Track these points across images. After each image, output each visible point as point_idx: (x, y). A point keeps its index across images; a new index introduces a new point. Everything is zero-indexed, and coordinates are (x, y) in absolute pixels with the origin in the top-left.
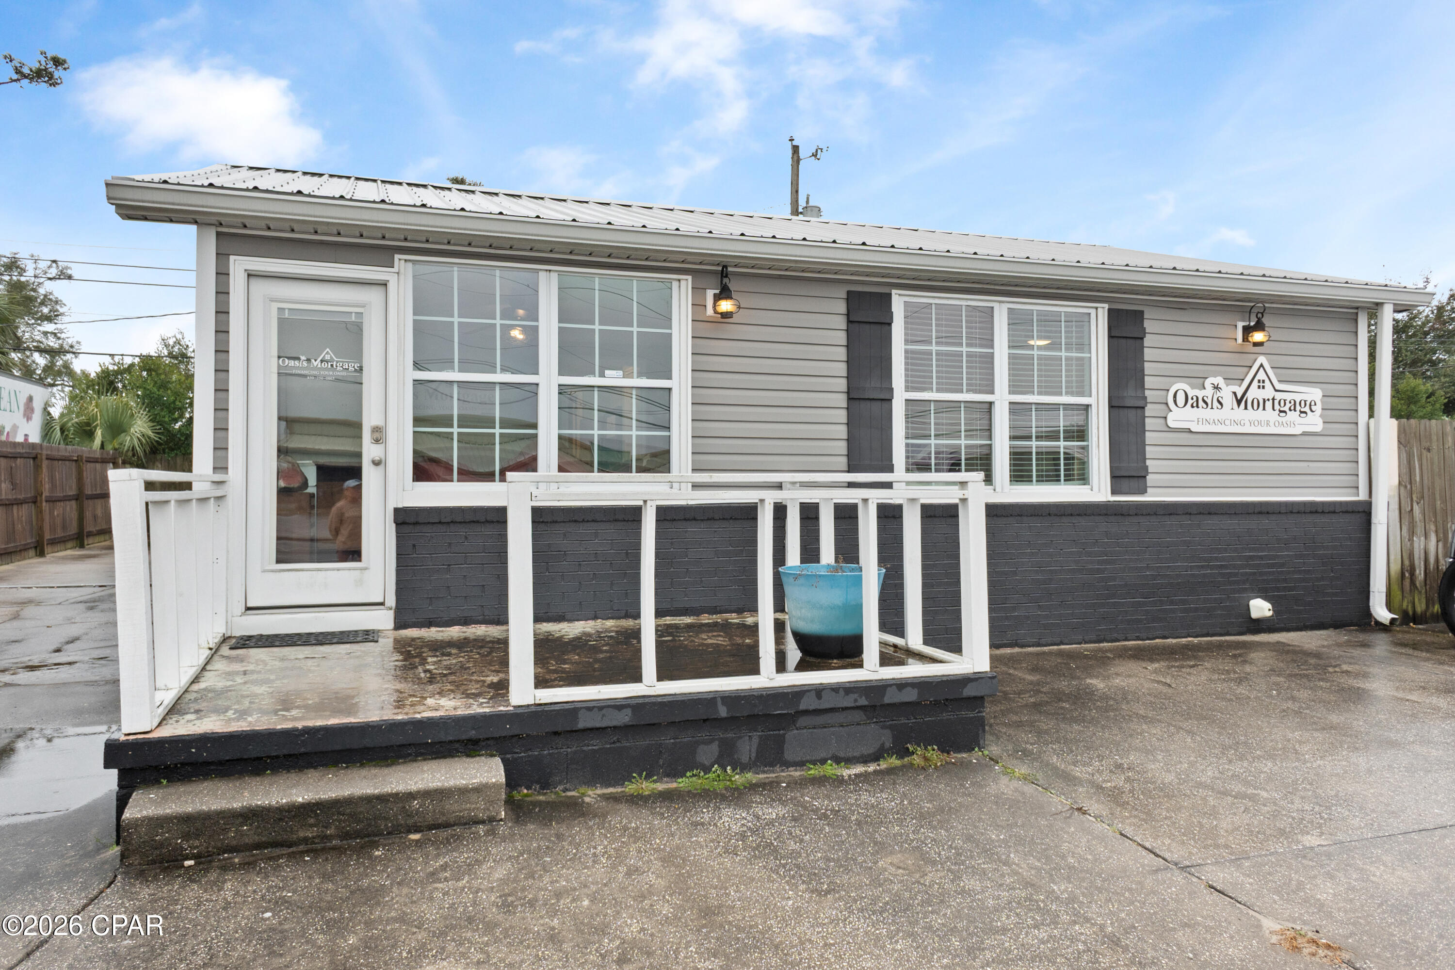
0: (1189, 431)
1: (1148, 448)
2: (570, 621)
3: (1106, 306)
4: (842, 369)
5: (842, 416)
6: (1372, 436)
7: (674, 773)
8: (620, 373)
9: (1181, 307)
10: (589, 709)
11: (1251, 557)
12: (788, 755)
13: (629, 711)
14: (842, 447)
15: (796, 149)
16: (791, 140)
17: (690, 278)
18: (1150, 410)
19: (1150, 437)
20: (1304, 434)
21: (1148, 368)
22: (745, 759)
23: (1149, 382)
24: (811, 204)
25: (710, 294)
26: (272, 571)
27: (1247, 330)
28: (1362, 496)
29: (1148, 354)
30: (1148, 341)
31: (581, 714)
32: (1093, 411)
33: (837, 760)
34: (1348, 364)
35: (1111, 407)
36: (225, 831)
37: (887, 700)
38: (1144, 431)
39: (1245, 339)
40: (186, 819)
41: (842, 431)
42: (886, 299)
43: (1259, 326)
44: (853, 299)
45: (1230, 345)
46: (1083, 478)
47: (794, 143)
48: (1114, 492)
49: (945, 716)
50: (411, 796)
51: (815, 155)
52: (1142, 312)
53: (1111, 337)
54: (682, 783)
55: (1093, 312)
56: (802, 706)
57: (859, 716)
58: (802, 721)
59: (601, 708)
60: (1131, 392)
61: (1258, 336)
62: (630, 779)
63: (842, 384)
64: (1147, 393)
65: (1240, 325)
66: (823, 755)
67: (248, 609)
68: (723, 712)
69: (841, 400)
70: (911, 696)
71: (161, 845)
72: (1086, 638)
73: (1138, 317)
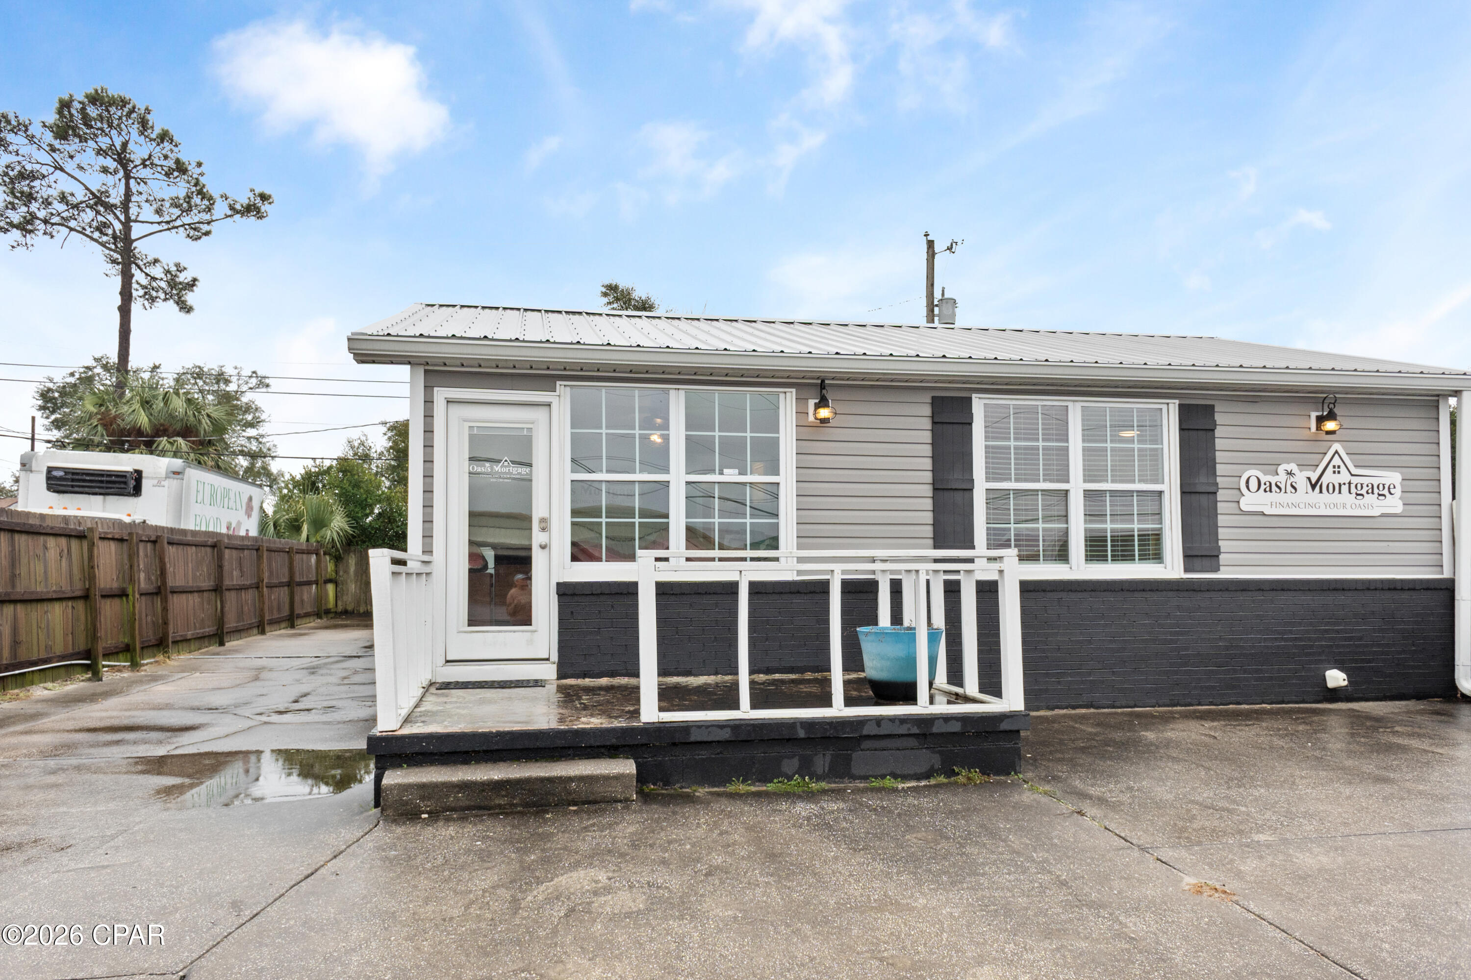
0: (1263, 514)
1: (1220, 530)
2: (696, 675)
3: (1177, 402)
4: (928, 463)
5: (928, 504)
6: (1455, 517)
7: (766, 780)
8: (737, 471)
9: (1254, 400)
10: (699, 727)
11: (1326, 631)
12: (855, 771)
13: (729, 730)
14: (929, 531)
15: (931, 244)
16: (926, 235)
17: (794, 390)
18: (1221, 495)
19: (1221, 520)
20: (1383, 515)
21: (1219, 456)
22: (820, 771)
23: (1220, 469)
24: (946, 296)
25: (812, 403)
26: (465, 632)
27: (1320, 420)
28: (1446, 574)
29: (1219, 444)
30: (1219, 432)
31: (693, 730)
32: (1166, 497)
33: (895, 776)
34: (1429, 449)
35: (1183, 493)
36: (448, 796)
37: (935, 730)
38: (1216, 515)
39: (1318, 428)
40: (422, 786)
41: (928, 517)
42: (967, 403)
43: (1331, 416)
44: (937, 403)
45: (1304, 434)
46: (1157, 557)
47: (929, 238)
48: (1186, 570)
49: (986, 745)
50: (570, 779)
51: (950, 248)
52: (1213, 407)
53: (1181, 429)
54: (770, 787)
55: (1164, 407)
56: (865, 732)
57: (913, 742)
58: (866, 744)
59: (707, 727)
60: (1203, 479)
61: (1330, 425)
62: (730, 781)
63: (928, 477)
64: (1219, 479)
65: (1314, 415)
66: (884, 771)
67: (447, 661)
68: (802, 734)
69: (928, 490)
70: (956, 727)
71: (406, 803)
72: (1160, 702)
73: (1209, 410)
